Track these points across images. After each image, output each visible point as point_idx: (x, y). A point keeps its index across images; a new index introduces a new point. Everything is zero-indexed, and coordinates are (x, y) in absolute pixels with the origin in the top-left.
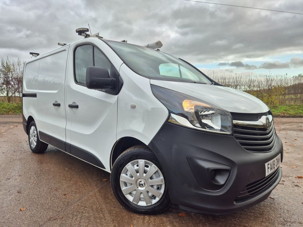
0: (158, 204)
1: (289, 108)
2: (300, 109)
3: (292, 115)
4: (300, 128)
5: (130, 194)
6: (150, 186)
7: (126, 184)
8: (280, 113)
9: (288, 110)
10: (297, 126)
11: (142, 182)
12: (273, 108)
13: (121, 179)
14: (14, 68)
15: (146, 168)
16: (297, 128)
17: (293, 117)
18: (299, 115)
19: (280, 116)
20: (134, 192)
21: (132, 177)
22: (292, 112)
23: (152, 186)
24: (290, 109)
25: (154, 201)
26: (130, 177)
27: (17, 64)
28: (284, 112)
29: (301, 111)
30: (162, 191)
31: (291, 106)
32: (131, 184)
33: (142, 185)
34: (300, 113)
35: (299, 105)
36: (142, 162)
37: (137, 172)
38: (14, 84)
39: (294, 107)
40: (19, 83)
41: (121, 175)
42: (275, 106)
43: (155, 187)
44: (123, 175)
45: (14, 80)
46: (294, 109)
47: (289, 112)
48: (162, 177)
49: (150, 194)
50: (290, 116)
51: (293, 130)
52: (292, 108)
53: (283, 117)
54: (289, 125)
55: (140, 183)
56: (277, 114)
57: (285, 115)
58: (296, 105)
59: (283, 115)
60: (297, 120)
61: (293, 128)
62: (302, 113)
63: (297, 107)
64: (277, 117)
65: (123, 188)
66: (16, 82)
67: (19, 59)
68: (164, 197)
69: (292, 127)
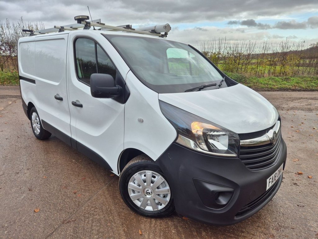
0: (164, 210)
1: (301, 80)
2: (313, 81)
3: (303, 88)
4: (309, 107)
5: (138, 200)
6: (157, 194)
7: (134, 191)
8: (291, 85)
9: (300, 83)
10: (307, 104)
11: (150, 191)
12: (284, 80)
13: (129, 187)
14: (3, 31)
15: (153, 178)
16: (306, 107)
17: (304, 91)
18: (311, 88)
19: (291, 89)
20: (142, 199)
21: (140, 186)
22: (304, 85)
23: (159, 195)
24: (303, 81)
25: (160, 207)
26: (138, 186)
27: (6, 26)
28: (296, 85)
29: (313, 84)
30: (168, 199)
31: (304, 78)
32: (139, 192)
33: (149, 193)
34: (312, 86)
35: (312, 77)
36: (149, 173)
37: (145, 181)
38: (6, 50)
39: (307, 79)
40: (11, 49)
41: (129, 183)
42: (287, 78)
43: (162, 196)
44: (131, 183)
45: (4, 45)
46: (307, 81)
47: (301, 85)
48: (168, 188)
49: (157, 201)
50: (301, 89)
51: (302, 110)
52: (305, 81)
53: (293, 90)
54: (299, 103)
55: (147, 191)
56: (288, 87)
57: (297, 88)
58: (310, 77)
59: (294, 88)
60: (308, 95)
61: (302, 106)
62: (314, 86)
63: (309, 79)
64: (288, 90)
65: (132, 195)
66: (8, 48)
67: (8, 20)
68: (170, 205)
69: (302, 104)
